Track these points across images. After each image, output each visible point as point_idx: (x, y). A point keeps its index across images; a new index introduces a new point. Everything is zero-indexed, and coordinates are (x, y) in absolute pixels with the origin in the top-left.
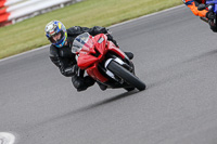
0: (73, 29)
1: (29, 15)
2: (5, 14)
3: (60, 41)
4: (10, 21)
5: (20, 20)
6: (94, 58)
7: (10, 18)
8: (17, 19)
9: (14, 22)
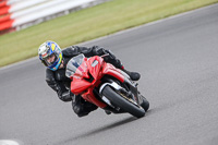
0: (70, 50)
1: (34, 21)
2: (9, 20)
3: (54, 64)
4: (15, 28)
5: (24, 27)
6: (88, 84)
7: (14, 24)
8: (21, 26)
9: (18, 29)
